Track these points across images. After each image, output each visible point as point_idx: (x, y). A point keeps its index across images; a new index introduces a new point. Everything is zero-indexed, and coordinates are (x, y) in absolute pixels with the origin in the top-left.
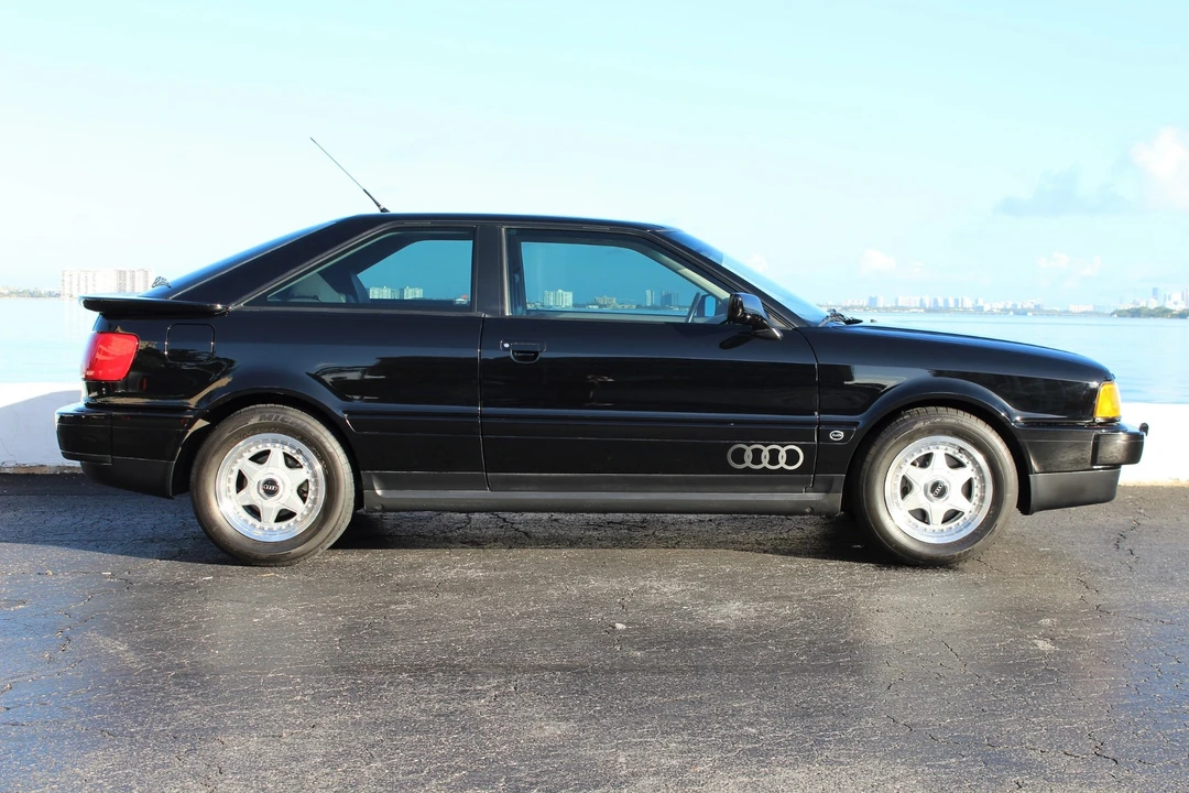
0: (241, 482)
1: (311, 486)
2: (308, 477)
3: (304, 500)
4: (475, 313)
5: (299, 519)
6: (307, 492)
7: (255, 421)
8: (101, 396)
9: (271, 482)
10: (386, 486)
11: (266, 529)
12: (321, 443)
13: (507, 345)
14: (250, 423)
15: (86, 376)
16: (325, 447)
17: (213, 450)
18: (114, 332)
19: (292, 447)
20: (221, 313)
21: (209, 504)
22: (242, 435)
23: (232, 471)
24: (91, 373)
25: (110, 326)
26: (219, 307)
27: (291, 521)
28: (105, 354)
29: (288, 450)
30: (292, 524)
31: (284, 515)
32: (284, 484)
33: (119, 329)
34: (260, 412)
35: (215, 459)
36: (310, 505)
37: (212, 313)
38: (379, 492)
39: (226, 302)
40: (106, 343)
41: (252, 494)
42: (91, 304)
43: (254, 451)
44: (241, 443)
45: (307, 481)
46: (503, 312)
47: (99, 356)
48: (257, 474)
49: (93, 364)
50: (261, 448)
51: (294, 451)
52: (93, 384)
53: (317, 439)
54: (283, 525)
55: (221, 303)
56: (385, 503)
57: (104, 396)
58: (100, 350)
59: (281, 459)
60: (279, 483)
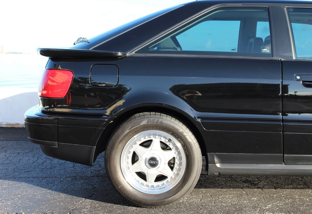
0: (135, 158)
1: (177, 161)
2: (175, 156)
3: (172, 168)
4: (275, 58)
5: (169, 180)
6: (174, 164)
7: (144, 122)
8: (50, 107)
9: (153, 159)
10: (222, 161)
11: (150, 186)
12: (184, 136)
13: (298, 77)
14: (141, 124)
15: (42, 94)
16: (186, 139)
17: (119, 140)
18: (57, 69)
19: (165, 138)
20: (122, 58)
21: (117, 172)
22: (137, 131)
23: (130, 152)
24: (45, 92)
25: (55, 65)
26: (120, 54)
27: (165, 182)
28: (53, 81)
29: (163, 140)
30: (165, 183)
31: (160, 178)
32: (160, 159)
33: (60, 67)
34: (147, 118)
35: (120, 146)
36: (176, 172)
37: (116, 58)
38: (218, 165)
39: (124, 50)
40: (53, 75)
41: (141, 166)
42: (45, 52)
43: (143, 140)
44: (136, 136)
45: (174, 158)
46: (292, 57)
47: (50, 83)
48: (144, 154)
49: (46, 87)
50: (147, 139)
51: (167, 141)
52: (46, 100)
53: (182, 133)
54: (160, 183)
55: (121, 52)
56: (221, 172)
57: (52, 108)
58: (50, 79)
59: (159, 145)
60: (158, 159)
